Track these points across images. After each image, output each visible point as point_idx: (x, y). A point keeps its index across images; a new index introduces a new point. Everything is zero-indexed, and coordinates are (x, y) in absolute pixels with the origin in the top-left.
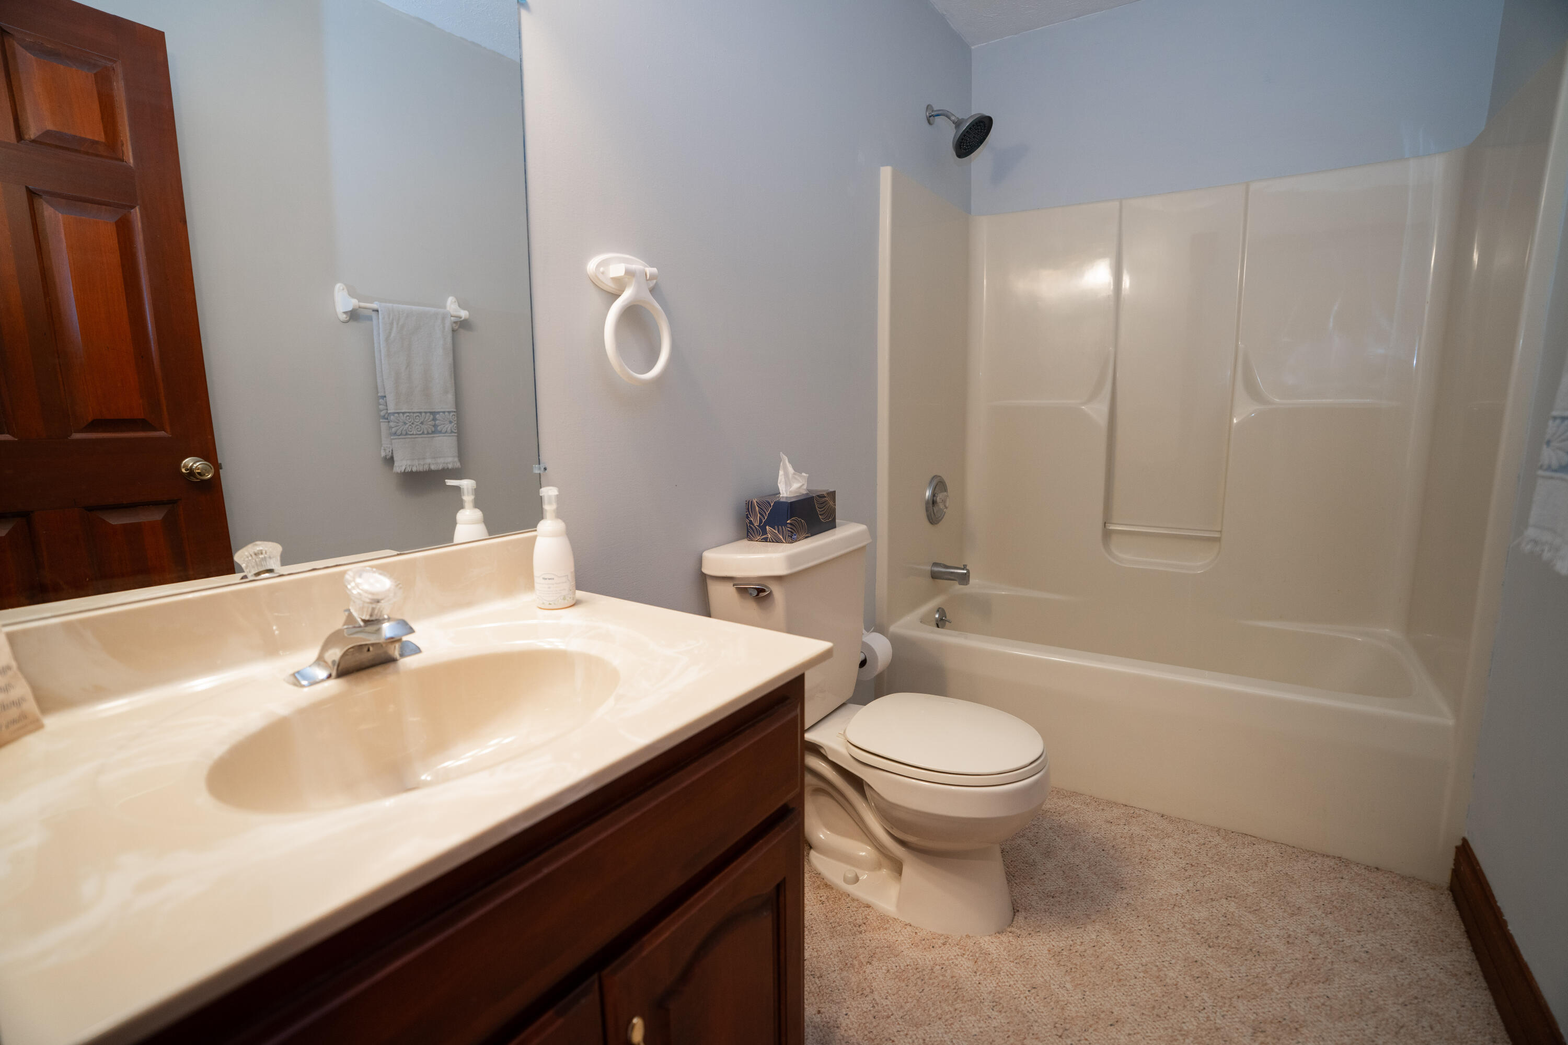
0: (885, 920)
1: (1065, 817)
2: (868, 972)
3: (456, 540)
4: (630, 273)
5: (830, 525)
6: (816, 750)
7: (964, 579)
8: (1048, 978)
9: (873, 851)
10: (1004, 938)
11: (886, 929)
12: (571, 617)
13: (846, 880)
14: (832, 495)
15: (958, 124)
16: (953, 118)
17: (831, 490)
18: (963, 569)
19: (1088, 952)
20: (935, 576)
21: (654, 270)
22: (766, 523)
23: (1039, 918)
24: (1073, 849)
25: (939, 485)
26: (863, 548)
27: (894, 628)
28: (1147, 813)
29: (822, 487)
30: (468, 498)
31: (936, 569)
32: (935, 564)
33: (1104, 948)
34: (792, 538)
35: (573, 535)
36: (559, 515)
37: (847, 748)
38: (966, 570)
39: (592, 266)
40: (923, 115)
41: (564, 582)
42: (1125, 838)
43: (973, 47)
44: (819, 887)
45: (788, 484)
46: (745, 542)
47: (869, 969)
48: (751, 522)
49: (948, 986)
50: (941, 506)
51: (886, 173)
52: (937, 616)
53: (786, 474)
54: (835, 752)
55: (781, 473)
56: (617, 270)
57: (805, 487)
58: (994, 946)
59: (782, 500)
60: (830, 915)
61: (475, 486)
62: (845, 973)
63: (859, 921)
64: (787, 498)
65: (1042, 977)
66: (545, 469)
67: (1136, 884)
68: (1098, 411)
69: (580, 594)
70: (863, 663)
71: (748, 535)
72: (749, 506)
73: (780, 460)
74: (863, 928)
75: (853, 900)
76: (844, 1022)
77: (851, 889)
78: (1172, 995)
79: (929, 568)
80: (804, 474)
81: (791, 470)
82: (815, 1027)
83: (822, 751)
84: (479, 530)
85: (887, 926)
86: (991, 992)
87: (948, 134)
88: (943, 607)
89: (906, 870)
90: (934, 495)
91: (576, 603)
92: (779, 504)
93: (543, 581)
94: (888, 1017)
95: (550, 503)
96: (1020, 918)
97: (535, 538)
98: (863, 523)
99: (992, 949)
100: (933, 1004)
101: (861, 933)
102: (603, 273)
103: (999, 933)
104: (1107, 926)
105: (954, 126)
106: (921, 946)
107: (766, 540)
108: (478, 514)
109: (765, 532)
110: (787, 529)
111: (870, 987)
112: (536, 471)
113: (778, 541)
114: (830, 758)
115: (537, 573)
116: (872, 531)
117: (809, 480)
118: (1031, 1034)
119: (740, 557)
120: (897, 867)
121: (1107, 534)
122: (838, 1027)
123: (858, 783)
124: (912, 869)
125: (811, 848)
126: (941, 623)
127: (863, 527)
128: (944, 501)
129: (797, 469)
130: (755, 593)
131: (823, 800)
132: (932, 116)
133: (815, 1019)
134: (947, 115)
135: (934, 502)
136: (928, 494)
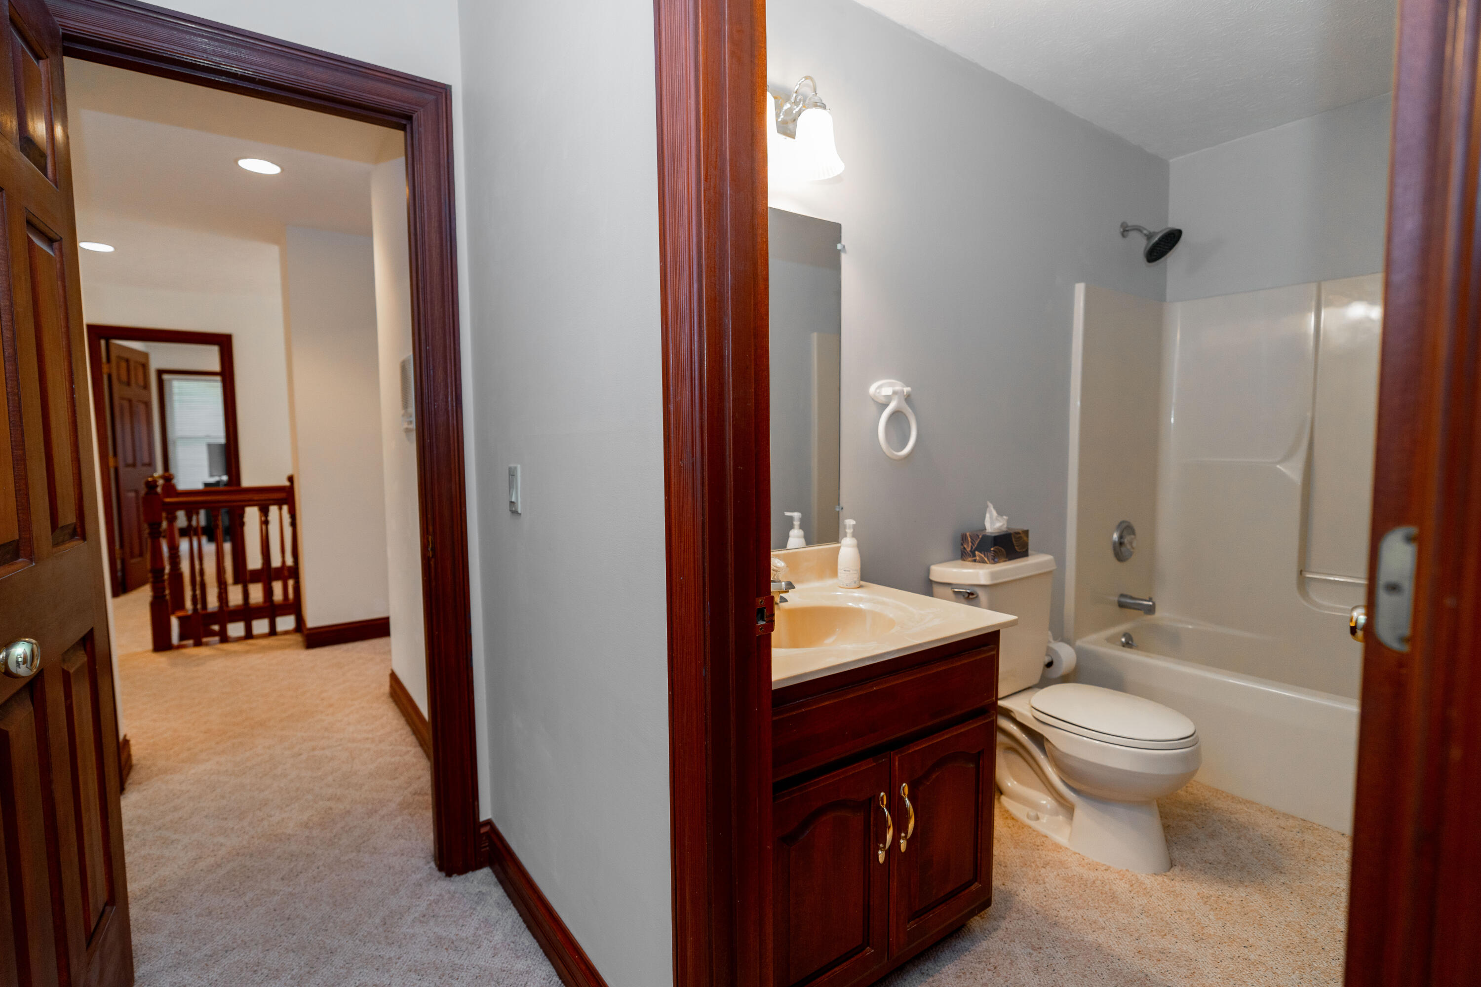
0: (1057, 847)
1: (1236, 816)
2: (1042, 871)
3: (789, 546)
4: (895, 393)
5: (1024, 554)
6: (1007, 714)
7: (1151, 610)
8: (1194, 909)
9: (1053, 802)
10: (1160, 878)
11: (1059, 852)
12: (857, 593)
13: (1028, 816)
14: (1026, 532)
15: (1149, 237)
16: (1145, 232)
17: (1026, 529)
18: (1149, 601)
19: (1235, 902)
20: (1121, 605)
21: (909, 389)
22: (976, 549)
23: (1194, 873)
24: (1239, 838)
25: (1126, 529)
26: (1051, 572)
27: (1079, 643)
28: (1326, 829)
29: (1018, 526)
30: (796, 523)
31: (1123, 600)
32: (1122, 596)
33: (1251, 904)
34: (995, 559)
35: (861, 548)
36: (854, 535)
37: (1031, 712)
38: (1152, 602)
39: (872, 389)
40: (1119, 230)
41: (856, 576)
42: (1295, 841)
43: (1171, 161)
44: (1007, 818)
45: (992, 523)
46: (960, 562)
47: (1043, 871)
48: (964, 548)
49: (1106, 893)
50: (1129, 547)
51: (1080, 289)
52: (1123, 640)
53: (991, 517)
54: (1021, 714)
55: (988, 515)
56: (887, 391)
57: (1005, 526)
58: (1150, 881)
59: (987, 534)
60: (1015, 835)
61: (800, 517)
62: (1024, 869)
63: (1038, 843)
64: (991, 533)
65: (1189, 907)
66: (842, 508)
67: (1297, 873)
68: (1293, 471)
69: (862, 583)
70: (1050, 665)
71: (962, 557)
72: (964, 538)
73: (987, 507)
74: (1040, 848)
75: (1034, 831)
76: (1022, 894)
77: (1032, 823)
78: (1309, 944)
79: (1116, 599)
80: (1005, 517)
81: (995, 513)
82: (1000, 891)
83: (1012, 714)
84: (802, 542)
85: (1061, 850)
86: (1141, 905)
87: (1141, 245)
88: (1131, 634)
89: (1078, 813)
90: (1121, 537)
91: (860, 587)
92: (985, 537)
93: (844, 572)
94: (1056, 898)
95: (849, 528)
96: (1176, 870)
97: (839, 548)
98: (1050, 554)
99: (1147, 882)
100: (1093, 900)
101: (1038, 850)
102: (879, 393)
103: (1155, 874)
104: (1258, 892)
105: (1145, 238)
106: (1086, 867)
107: (975, 561)
108: (801, 533)
109: (974, 555)
110: (991, 554)
111: (1043, 880)
112: (838, 510)
113: (984, 562)
114: (1019, 719)
115: (840, 567)
116: (1060, 561)
117: (1008, 521)
118: (1171, 935)
119: (955, 570)
120: (1069, 809)
121: (1302, 581)
122: (1017, 895)
123: (1038, 739)
124: (1083, 812)
125: (1001, 793)
126: (1129, 644)
127: (1048, 558)
128: (1131, 543)
129: (1000, 513)
130: (967, 595)
131: (1013, 757)
132: (1125, 231)
133: (1000, 887)
134: (1138, 229)
135: (1121, 544)
136: (1115, 536)
